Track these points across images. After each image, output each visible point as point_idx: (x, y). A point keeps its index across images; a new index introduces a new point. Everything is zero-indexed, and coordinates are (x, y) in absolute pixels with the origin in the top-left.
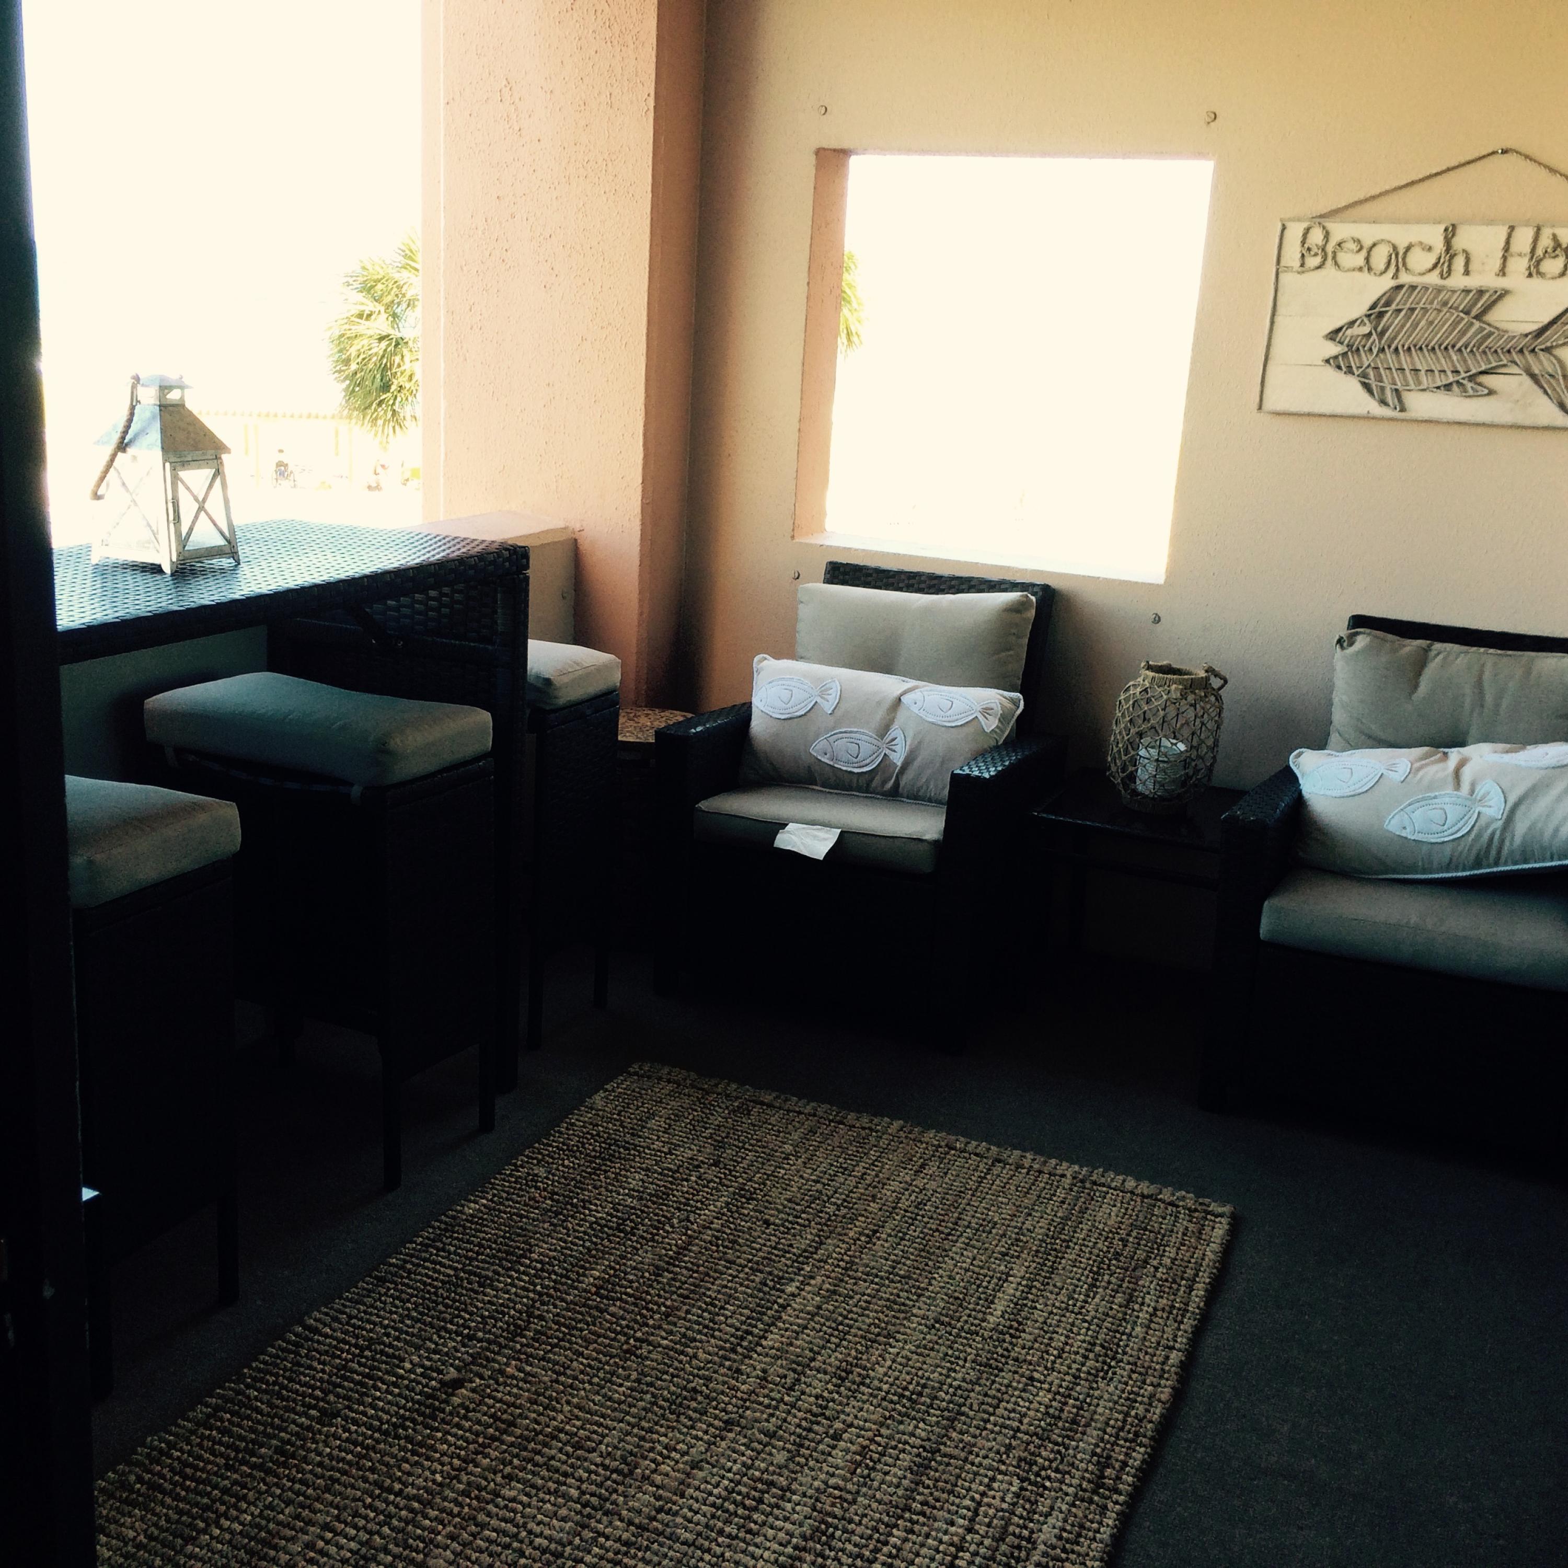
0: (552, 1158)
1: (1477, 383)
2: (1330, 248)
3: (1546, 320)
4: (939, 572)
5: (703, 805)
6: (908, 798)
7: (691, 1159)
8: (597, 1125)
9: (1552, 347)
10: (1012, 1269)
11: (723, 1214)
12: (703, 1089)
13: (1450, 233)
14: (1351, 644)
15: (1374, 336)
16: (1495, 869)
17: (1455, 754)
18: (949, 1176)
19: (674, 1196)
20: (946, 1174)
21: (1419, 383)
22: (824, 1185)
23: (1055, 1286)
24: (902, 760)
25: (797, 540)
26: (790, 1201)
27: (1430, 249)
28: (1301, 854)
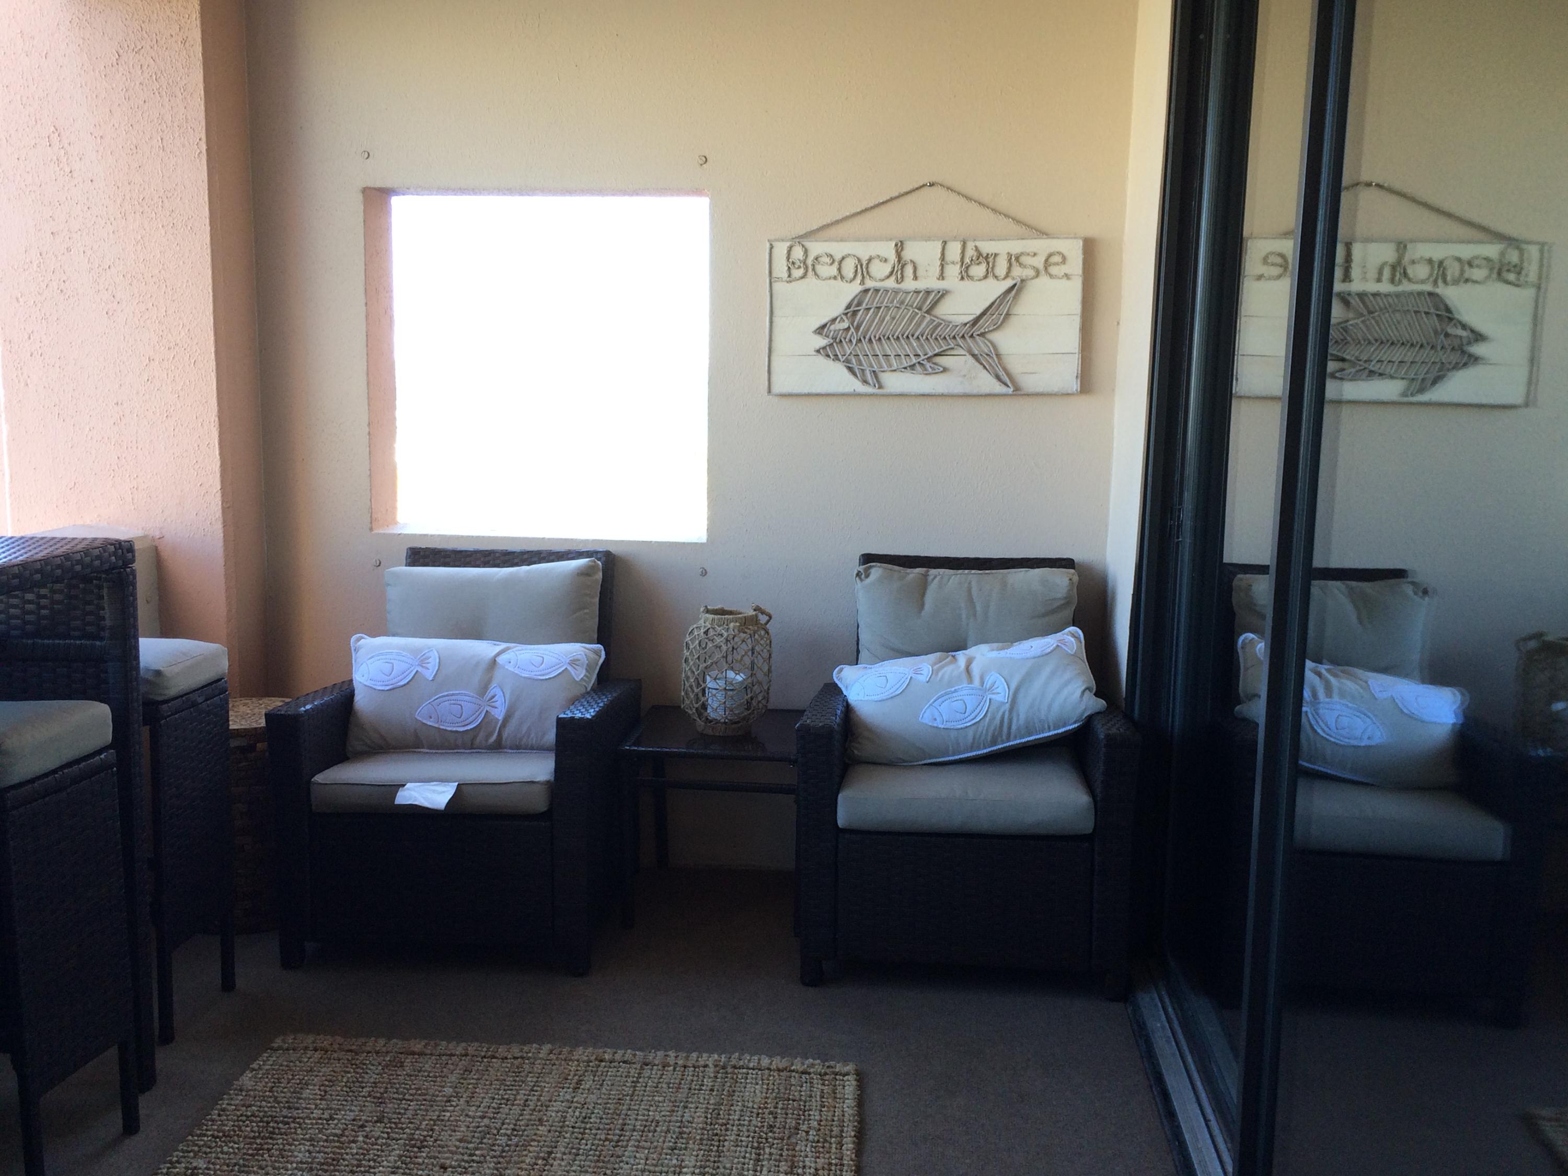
0: (210, 1147)
1: (935, 364)
2: (810, 262)
3: (978, 312)
4: (510, 548)
5: (319, 778)
6: (511, 748)
7: (354, 1120)
8: (250, 1106)
9: (985, 333)
10: (683, 1161)
11: (398, 1168)
12: (351, 1051)
13: (900, 248)
14: (867, 576)
15: (852, 330)
16: (1007, 744)
17: (962, 656)
18: (605, 1086)
19: (344, 1160)
20: (602, 1085)
21: (890, 366)
22: (491, 1118)
23: (724, 1168)
24: (504, 711)
25: (375, 531)
26: (460, 1141)
27: (886, 260)
28: (856, 752)
